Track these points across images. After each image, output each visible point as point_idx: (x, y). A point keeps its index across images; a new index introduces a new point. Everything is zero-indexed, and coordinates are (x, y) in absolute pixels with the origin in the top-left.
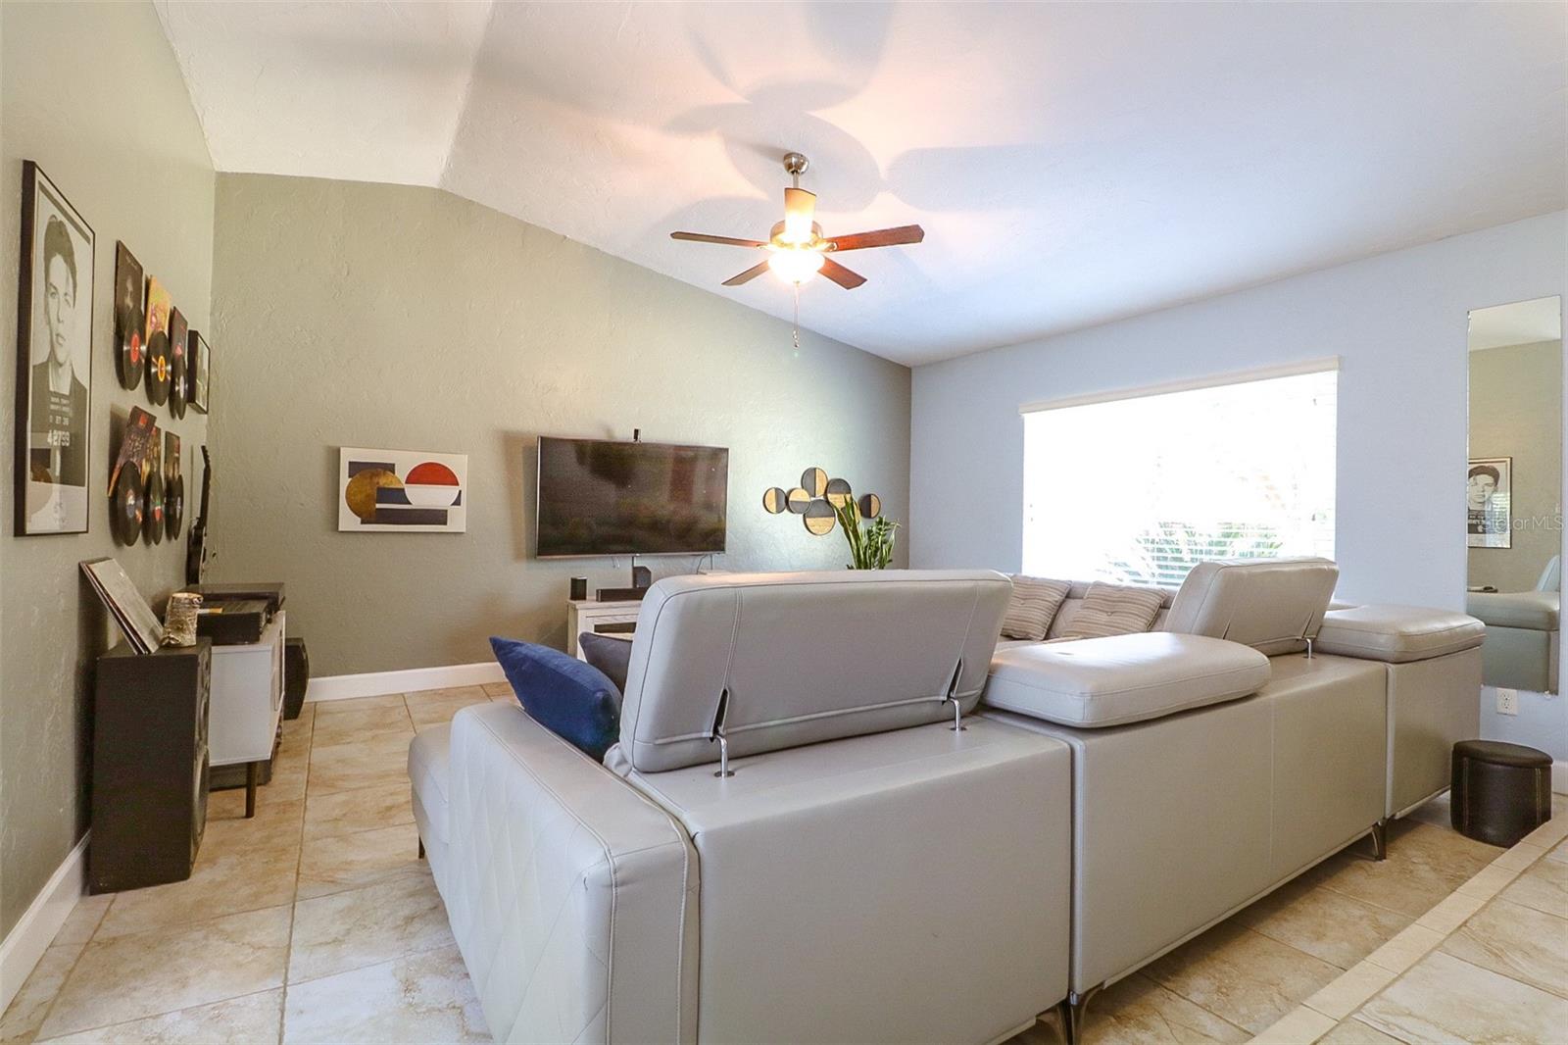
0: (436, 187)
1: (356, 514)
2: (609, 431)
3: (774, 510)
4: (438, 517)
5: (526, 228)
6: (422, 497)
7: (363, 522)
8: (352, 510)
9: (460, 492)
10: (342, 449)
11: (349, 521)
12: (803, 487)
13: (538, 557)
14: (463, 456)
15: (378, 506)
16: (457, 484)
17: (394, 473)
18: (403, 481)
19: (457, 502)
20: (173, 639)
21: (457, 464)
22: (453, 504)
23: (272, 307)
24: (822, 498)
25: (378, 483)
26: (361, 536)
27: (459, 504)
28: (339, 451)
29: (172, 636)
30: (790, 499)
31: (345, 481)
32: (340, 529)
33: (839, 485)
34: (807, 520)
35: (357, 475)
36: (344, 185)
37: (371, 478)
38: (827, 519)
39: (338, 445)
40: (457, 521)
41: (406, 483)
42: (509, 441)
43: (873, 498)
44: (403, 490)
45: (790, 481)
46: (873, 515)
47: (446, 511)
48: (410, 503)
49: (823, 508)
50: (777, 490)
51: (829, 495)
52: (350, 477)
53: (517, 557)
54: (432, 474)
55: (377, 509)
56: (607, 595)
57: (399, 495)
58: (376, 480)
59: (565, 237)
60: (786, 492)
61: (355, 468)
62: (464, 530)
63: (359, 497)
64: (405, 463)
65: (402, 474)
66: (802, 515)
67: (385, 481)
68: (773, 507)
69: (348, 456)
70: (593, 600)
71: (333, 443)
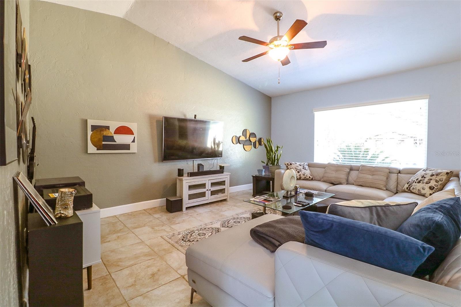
0: (121, 17)
1: (95, 146)
2: (185, 115)
3: (235, 143)
4: (127, 147)
5: (155, 38)
6: (120, 139)
7: (97, 150)
8: (93, 145)
9: (134, 137)
10: (88, 120)
11: (92, 149)
12: (243, 135)
13: (163, 161)
14: (135, 123)
15: (103, 143)
16: (133, 134)
17: (109, 130)
18: (113, 133)
19: (134, 141)
20: (63, 213)
21: (133, 126)
22: (132, 142)
23: (56, 59)
24: (248, 139)
25: (103, 134)
26: (96, 155)
27: (134, 142)
28: (86, 121)
29: (62, 212)
30: (240, 139)
31: (90, 133)
32: (88, 153)
33: (253, 135)
34: (244, 146)
35: (95, 131)
36: (85, 11)
37: (100, 131)
38: (250, 146)
39: (86, 118)
40: (134, 148)
41: (114, 134)
42: (151, 118)
43: (262, 139)
44: (113, 136)
45: (239, 134)
46: (262, 145)
47: (130, 144)
48: (116, 142)
49: (249, 142)
50: (236, 136)
51: (250, 138)
52: (91, 131)
53: (155, 162)
54: (124, 130)
55: (103, 144)
56: (192, 174)
57: (112, 139)
58: (102, 133)
59: (169, 43)
60: (238, 137)
61: (94, 128)
62: (136, 152)
63: (96, 140)
64: (113, 126)
65: (112, 130)
66: (242, 145)
67: (105, 133)
68: (235, 142)
69: (91, 122)
70: (186, 176)
71: (85, 118)
